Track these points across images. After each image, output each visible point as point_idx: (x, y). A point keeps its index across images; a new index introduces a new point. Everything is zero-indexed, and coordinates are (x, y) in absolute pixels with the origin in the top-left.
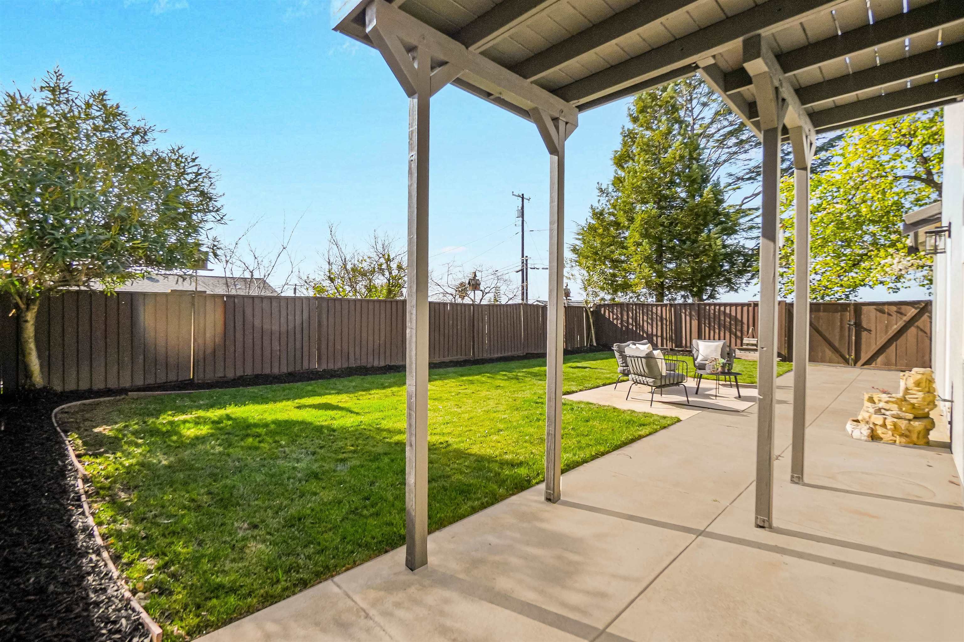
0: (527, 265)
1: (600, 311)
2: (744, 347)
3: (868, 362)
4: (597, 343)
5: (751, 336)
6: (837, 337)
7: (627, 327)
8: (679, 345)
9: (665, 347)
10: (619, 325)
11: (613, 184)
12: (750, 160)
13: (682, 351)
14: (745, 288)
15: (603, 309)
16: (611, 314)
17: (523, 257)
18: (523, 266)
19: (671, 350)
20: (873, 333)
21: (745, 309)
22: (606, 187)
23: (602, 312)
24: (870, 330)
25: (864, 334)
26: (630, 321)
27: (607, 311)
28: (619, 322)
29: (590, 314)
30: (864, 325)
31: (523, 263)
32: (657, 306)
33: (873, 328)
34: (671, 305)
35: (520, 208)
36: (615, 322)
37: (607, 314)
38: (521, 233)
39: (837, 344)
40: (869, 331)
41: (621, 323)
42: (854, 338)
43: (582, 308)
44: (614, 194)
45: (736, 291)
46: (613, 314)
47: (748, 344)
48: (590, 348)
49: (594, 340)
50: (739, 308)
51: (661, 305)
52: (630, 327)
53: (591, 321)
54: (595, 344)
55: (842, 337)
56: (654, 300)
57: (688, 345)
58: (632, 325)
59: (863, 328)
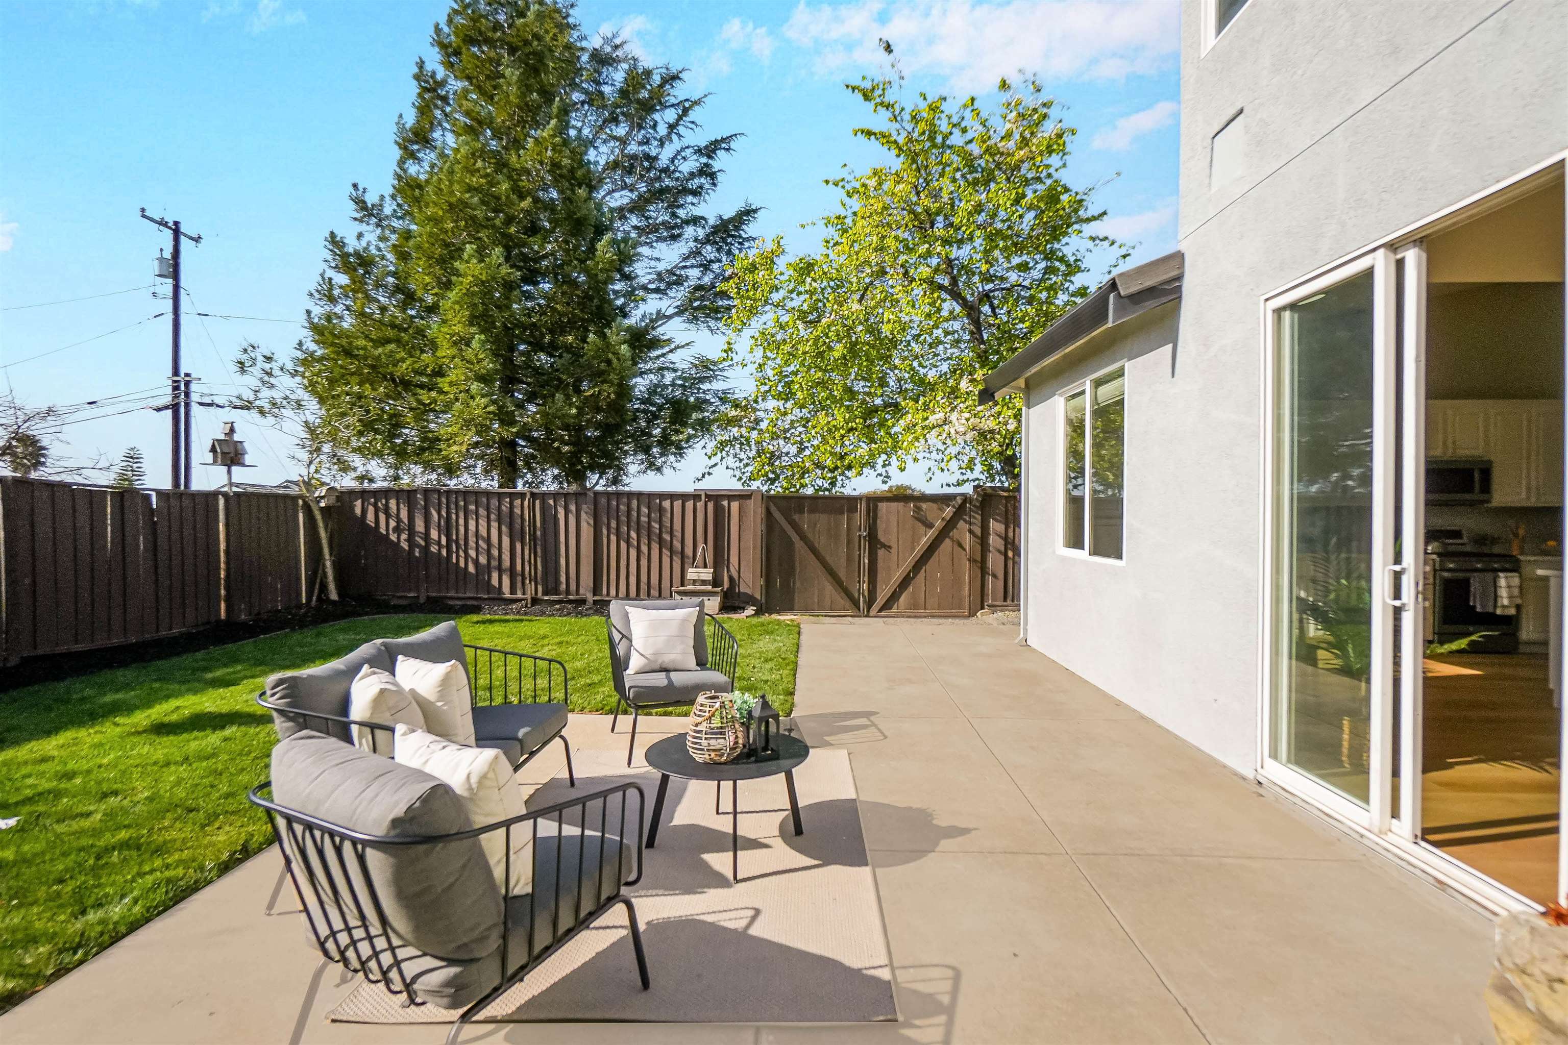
0: (187, 395)
1: (352, 508)
2: (690, 587)
3: (886, 606)
4: (339, 595)
5: (701, 563)
6: (843, 561)
7: (426, 549)
8: (552, 587)
9: (519, 595)
10: (405, 545)
11: (393, 197)
12: (659, 260)
13: (560, 602)
14: (675, 465)
15: (358, 503)
16: (382, 517)
17: (176, 372)
18: (176, 397)
19: (535, 601)
20: (894, 551)
21: (690, 504)
22: (376, 200)
23: (358, 511)
24: (890, 547)
25: (881, 553)
26: (434, 534)
27: (371, 510)
28: (404, 536)
29: (318, 516)
30: (881, 537)
31: (176, 388)
32: (500, 496)
33: (893, 544)
34: (533, 494)
35: (168, 254)
36: (393, 537)
37: (370, 516)
38: (170, 317)
39: (842, 574)
40: (888, 548)
41: (410, 540)
42: (866, 561)
43: (294, 499)
44: (396, 223)
45: (659, 469)
46: (388, 516)
47: (694, 582)
48: (318, 608)
49: (332, 586)
50: (678, 504)
51: (511, 494)
52: (434, 549)
53: (323, 534)
54: (334, 596)
55: (849, 559)
56: (496, 484)
57: (573, 587)
58: (439, 542)
59: (879, 542)
